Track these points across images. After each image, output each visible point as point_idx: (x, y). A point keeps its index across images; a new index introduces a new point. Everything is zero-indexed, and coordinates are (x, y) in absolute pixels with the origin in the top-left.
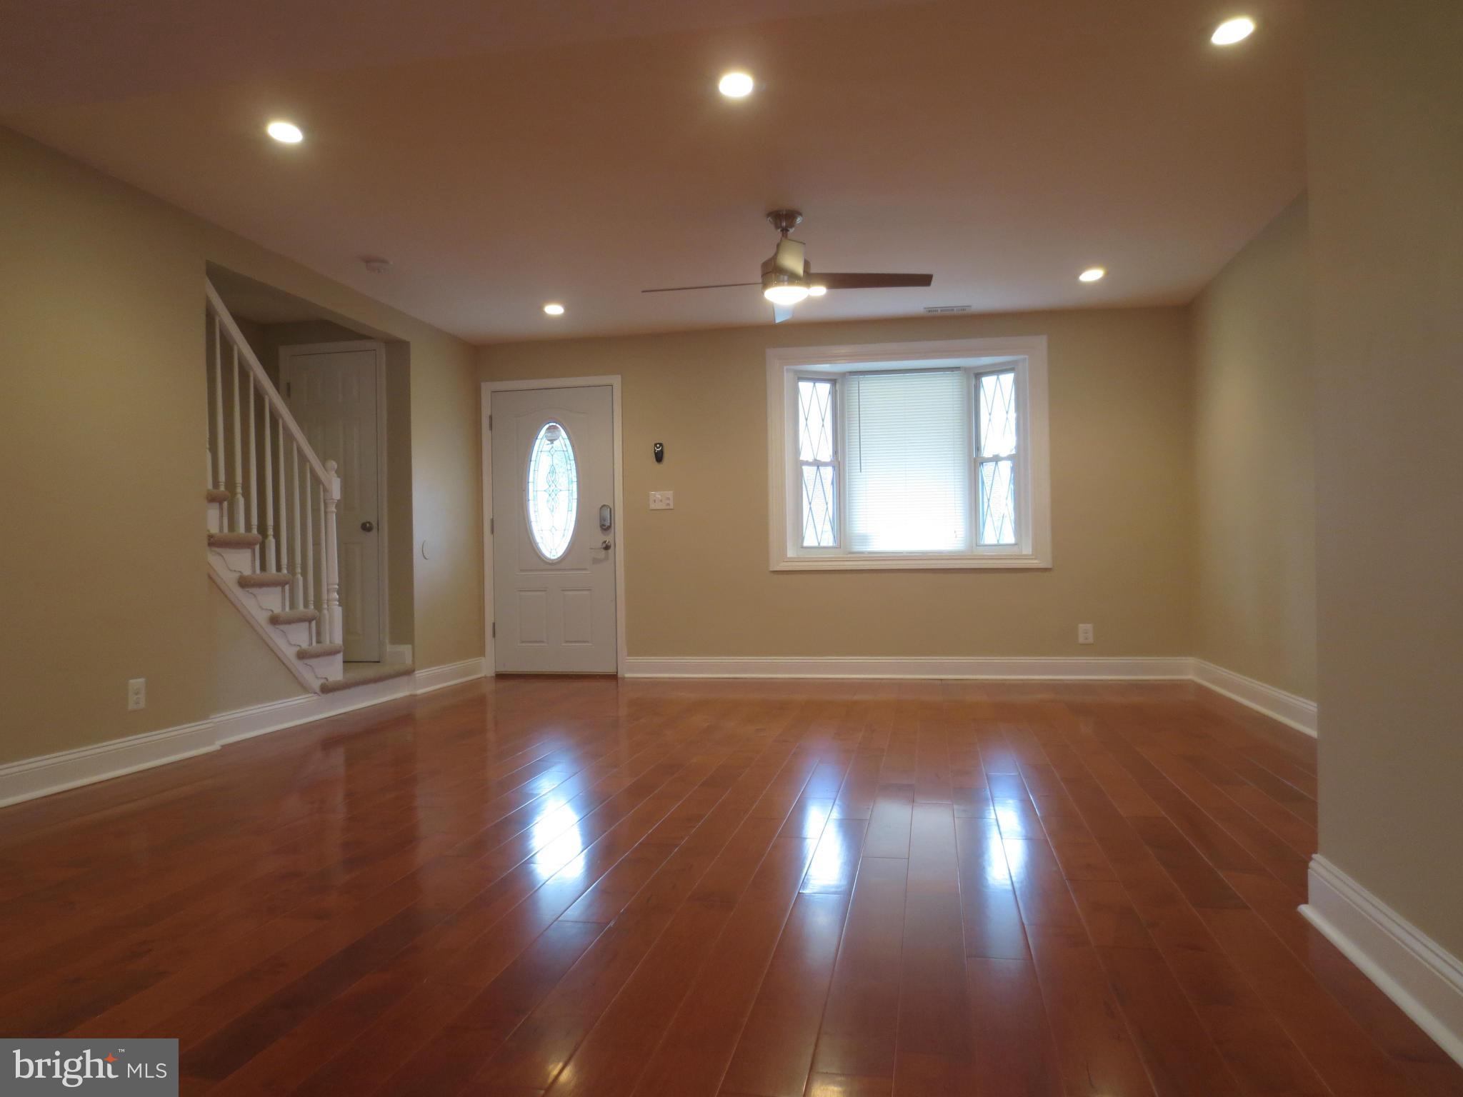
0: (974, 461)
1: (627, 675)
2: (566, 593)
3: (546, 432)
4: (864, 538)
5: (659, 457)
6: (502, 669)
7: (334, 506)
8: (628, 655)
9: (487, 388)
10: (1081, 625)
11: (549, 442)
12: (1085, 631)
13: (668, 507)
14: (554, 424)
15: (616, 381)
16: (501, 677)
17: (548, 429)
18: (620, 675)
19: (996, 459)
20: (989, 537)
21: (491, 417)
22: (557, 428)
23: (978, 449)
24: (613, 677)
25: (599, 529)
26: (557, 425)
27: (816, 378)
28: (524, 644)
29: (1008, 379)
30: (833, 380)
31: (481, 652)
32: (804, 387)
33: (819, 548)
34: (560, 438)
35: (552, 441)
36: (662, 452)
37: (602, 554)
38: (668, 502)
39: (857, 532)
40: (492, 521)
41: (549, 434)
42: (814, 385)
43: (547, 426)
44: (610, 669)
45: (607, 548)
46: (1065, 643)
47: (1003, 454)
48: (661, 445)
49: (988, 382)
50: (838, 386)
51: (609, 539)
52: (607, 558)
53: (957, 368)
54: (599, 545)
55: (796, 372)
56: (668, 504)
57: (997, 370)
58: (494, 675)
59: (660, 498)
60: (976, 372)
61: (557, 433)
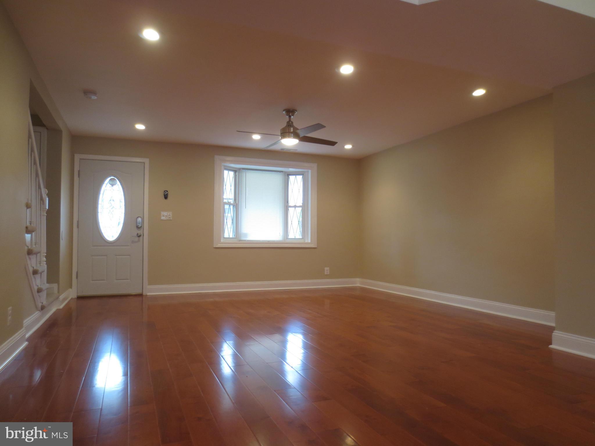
0: (286, 207)
1: (148, 294)
2: (118, 257)
3: (109, 181)
4: (246, 235)
5: (166, 197)
6: (81, 294)
7: (46, 212)
8: (148, 285)
9: (77, 157)
10: (325, 268)
11: (111, 186)
12: (327, 270)
13: (170, 219)
14: (114, 178)
15: (147, 161)
16: (80, 298)
17: (111, 179)
18: (144, 294)
19: (295, 207)
20: (291, 236)
21: (79, 171)
22: (115, 179)
23: (288, 202)
24: (141, 295)
25: (136, 227)
26: (115, 178)
27: (229, 169)
28: (93, 282)
29: (300, 178)
30: (235, 171)
31: (71, 286)
32: (226, 172)
33: (229, 238)
34: (117, 185)
35: (112, 185)
36: (167, 194)
37: (137, 239)
38: (170, 216)
39: (243, 232)
40: (78, 222)
41: (111, 182)
42: (228, 172)
43: (110, 178)
44: (139, 292)
45: (139, 236)
46: (321, 275)
47: (298, 205)
48: (167, 191)
49: (292, 178)
50: (237, 174)
51: (140, 232)
52: (139, 241)
53: (282, 172)
54: (136, 235)
55: (225, 166)
56: (170, 218)
57: (295, 174)
58: (76, 297)
59: (165, 215)
60: (288, 174)
61: (115, 182)
